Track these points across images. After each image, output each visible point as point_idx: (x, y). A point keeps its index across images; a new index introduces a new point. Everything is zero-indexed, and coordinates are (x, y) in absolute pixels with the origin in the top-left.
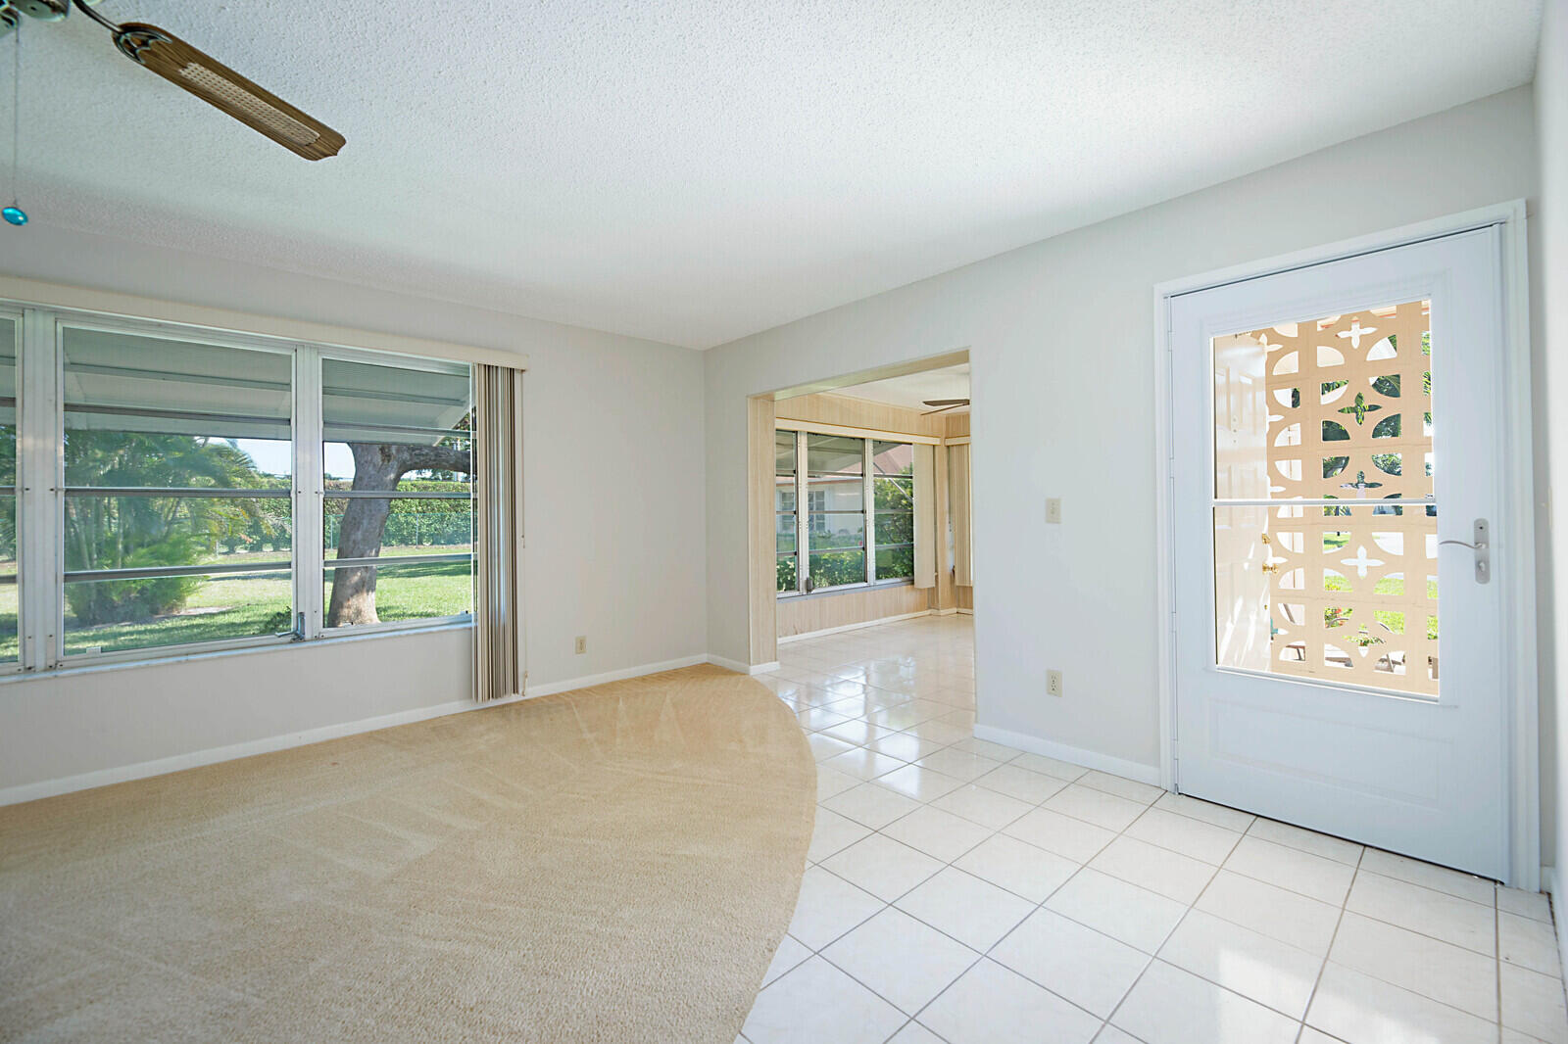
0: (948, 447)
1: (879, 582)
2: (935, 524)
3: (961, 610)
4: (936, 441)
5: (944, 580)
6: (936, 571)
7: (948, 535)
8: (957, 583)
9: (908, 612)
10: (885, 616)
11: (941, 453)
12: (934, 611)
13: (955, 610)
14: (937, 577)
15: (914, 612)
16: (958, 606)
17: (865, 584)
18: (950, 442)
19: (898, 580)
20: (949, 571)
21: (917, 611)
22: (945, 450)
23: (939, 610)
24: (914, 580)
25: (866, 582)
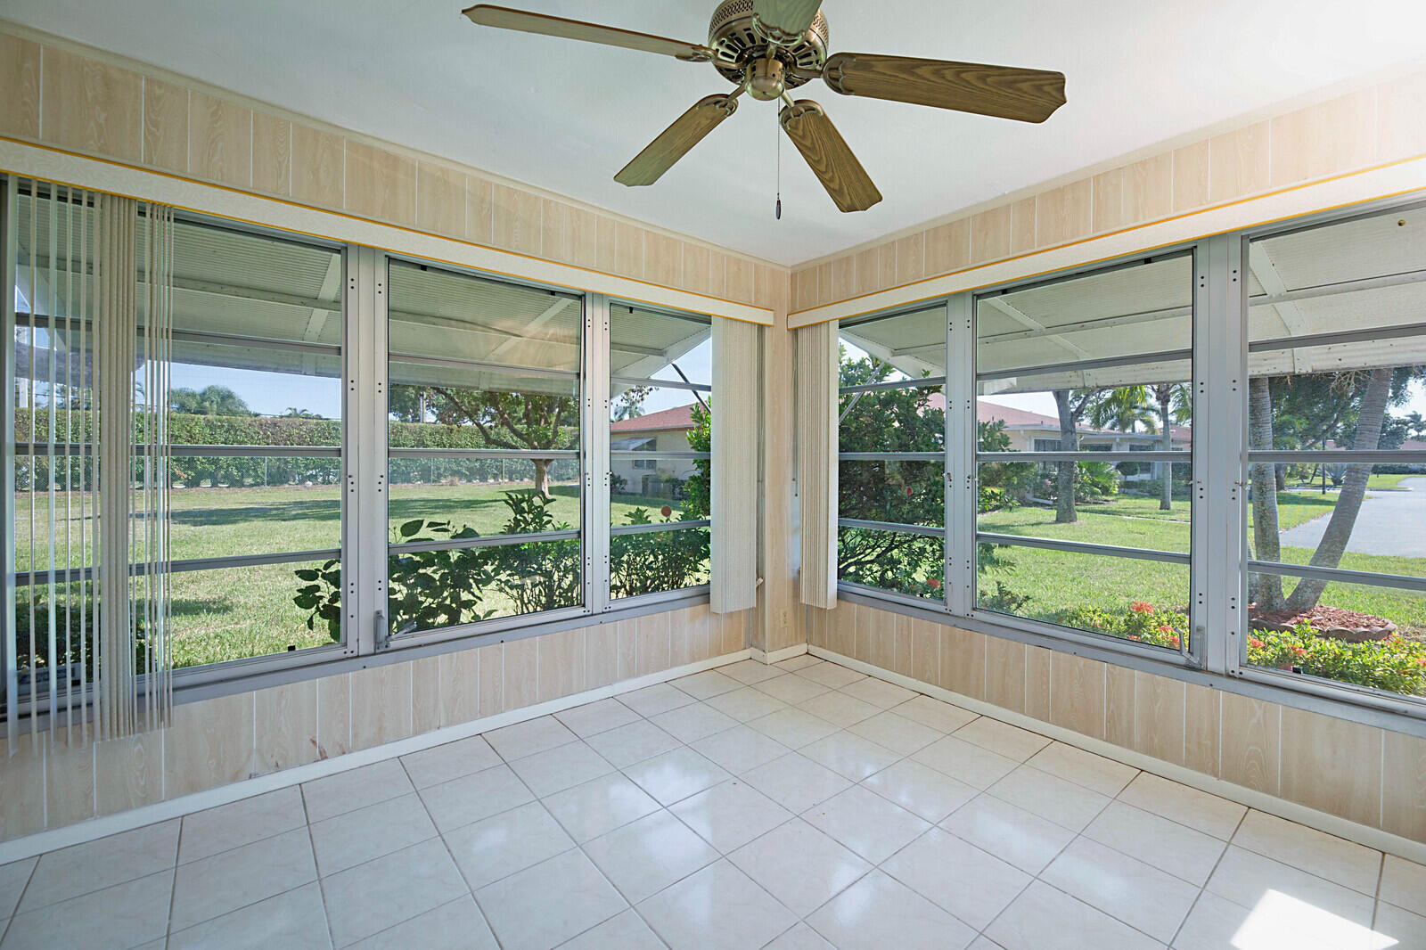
0: (794, 329)
1: (619, 605)
2: (760, 481)
3: (814, 650)
4: (765, 317)
5: (777, 592)
6: (760, 574)
7: (792, 505)
8: (804, 599)
9: (693, 660)
10: (631, 674)
11: (777, 344)
12: (758, 654)
13: (803, 648)
14: (760, 586)
15: (710, 656)
17: (579, 611)
18: (796, 321)
20: (789, 575)
21: (719, 654)
22: (787, 338)
23: (767, 651)
24: (709, 593)
25: (584, 606)
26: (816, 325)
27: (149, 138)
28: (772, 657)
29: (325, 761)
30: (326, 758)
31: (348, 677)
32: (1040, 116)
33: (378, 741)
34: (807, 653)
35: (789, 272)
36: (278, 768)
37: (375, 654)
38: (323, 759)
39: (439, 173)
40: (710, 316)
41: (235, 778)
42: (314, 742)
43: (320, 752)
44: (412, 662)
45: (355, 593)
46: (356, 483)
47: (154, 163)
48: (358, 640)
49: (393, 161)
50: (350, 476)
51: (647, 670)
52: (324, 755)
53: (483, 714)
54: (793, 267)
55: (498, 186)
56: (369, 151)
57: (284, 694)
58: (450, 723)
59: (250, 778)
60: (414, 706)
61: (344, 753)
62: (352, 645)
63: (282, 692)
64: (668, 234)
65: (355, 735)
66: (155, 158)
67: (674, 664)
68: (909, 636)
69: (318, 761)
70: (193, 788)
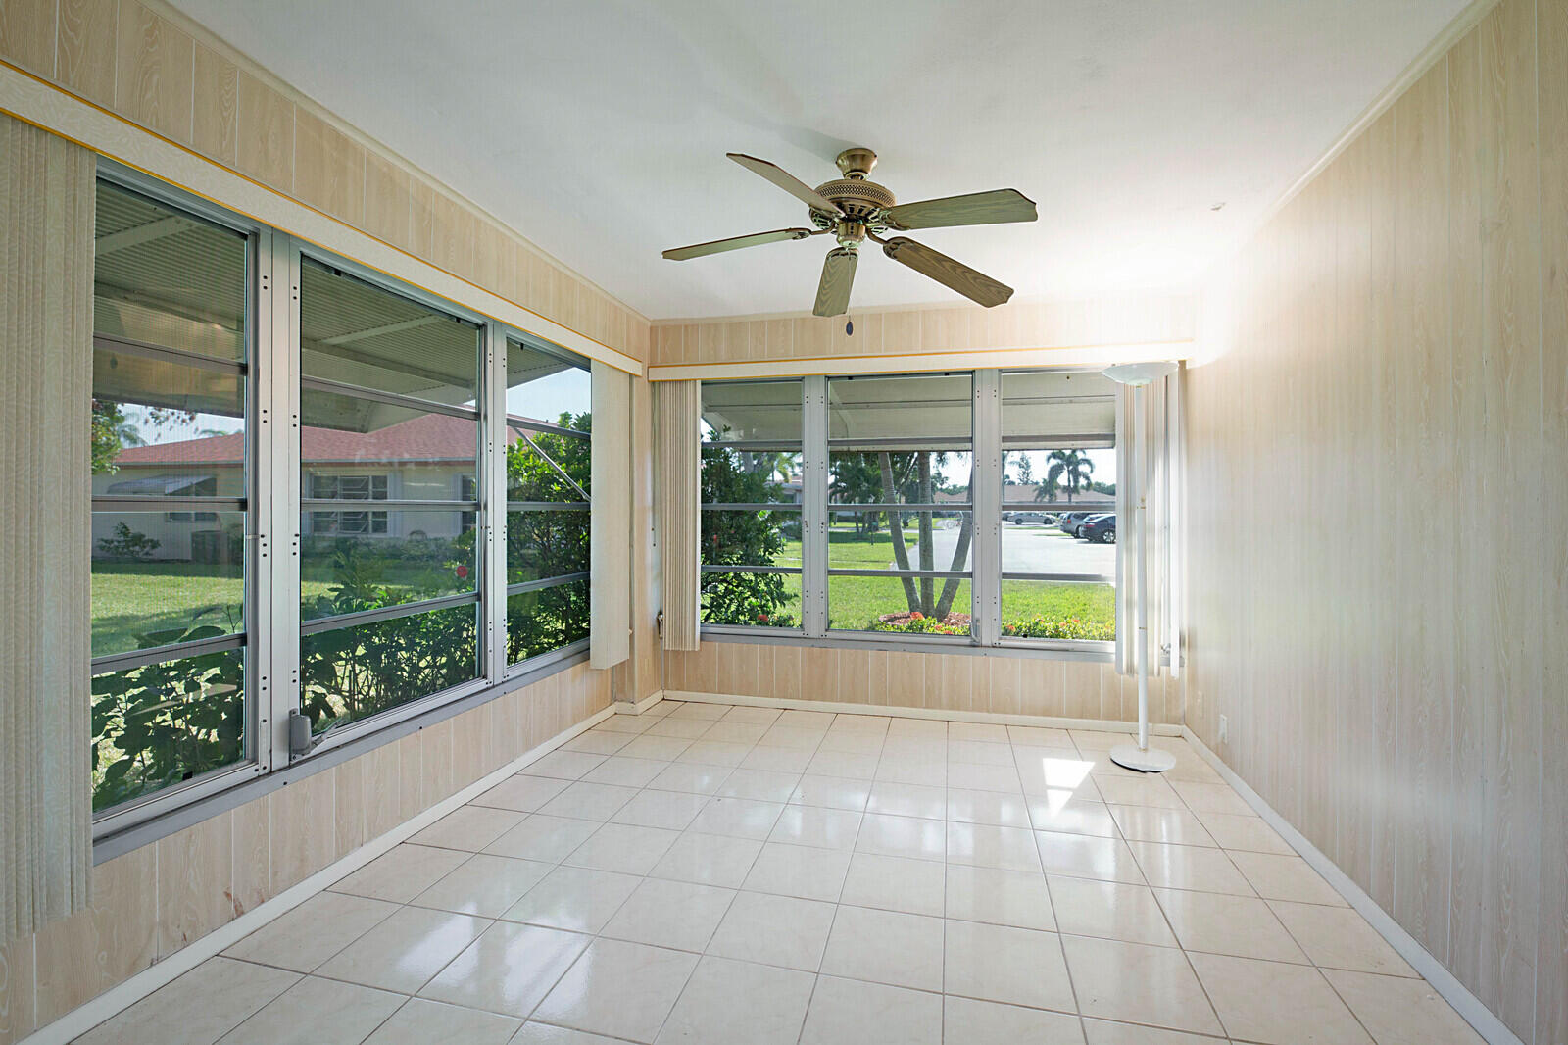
0: (653, 383)
1: (516, 671)
2: (631, 533)
3: (670, 694)
4: (636, 368)
5: (644, 641)
6: (630, 625)
7: (650, 555)
8: (668, 644)
9: (575, 722)
10: (529, 746)
11: (643, 396)
12: (624, 707)
13: (659, 695)
14: (632, 637)
15: (585, 718)
16: (666, 687)
17: (482, 684)
18: (658, 374)
19: (555, 655)
21: (592, 713)
22: (647, 389)
23: (636, 701)
24: (589, 649)
25: (485, 677)
26: (681, 382)
27: (65, 46)
28: (641, 706)
29: (243, 917)
30: (243, 913)
31: (267, 800)
32: (989, 304)
33: (300, 877)
34: (664, 699)
35: (649, 324)
36: (186, 941)
37: (290, 766)
38: (239, 916)
39: (385, 169)
40: (589, 359)
41: (133, 971)
42: (228, 895)
43: (236, 907)
44: (334, 768)
45: (268, 689)
46: (269, 545)
47: (71, 83)
48: (271, 751)
49: (342, 143)
50: (262, 536)
51: (542, 740)
52: (239, 909)
53: (403, 819)
54: (654, 320)
55: (438, 195)
56: (319, 124)
57: (193, 837)
58: (373, 836)
59: (152, 964)
60: (338, 823)
61: (263, 902)
62: (264, 759)
63: (191, 836)
64: (569, 273)
65: (275, 874)
66: (72, 76)
67: (560, 730)
68: (772, 663)
69: (233, 919)
70: (76, 1000)
